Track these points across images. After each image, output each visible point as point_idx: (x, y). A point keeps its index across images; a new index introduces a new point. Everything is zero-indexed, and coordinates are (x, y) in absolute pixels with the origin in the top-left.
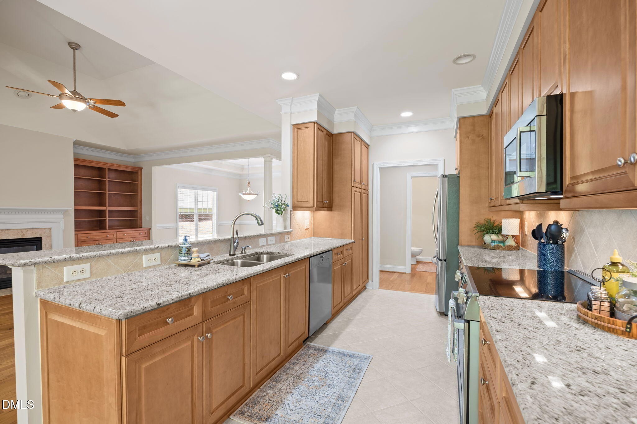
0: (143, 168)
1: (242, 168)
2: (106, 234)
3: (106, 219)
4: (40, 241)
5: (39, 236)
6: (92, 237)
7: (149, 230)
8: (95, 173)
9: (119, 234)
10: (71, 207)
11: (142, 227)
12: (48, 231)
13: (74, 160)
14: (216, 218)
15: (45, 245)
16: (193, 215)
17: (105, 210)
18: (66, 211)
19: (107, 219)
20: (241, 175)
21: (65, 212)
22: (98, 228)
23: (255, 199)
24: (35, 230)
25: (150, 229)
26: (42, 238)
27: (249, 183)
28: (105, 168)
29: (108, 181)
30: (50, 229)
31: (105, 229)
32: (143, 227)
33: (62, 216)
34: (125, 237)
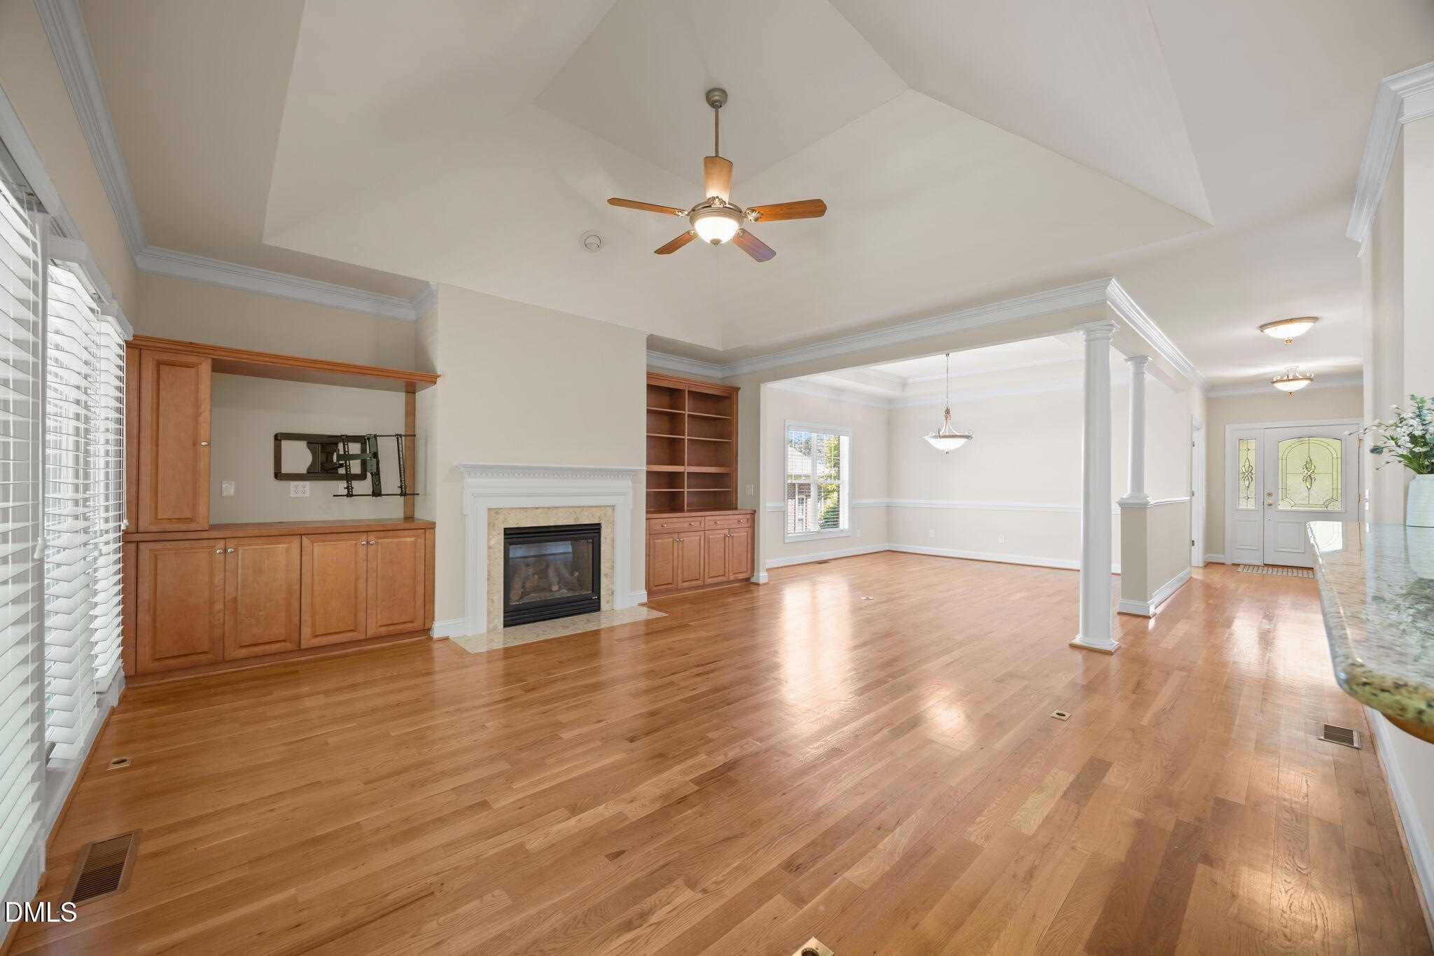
0: (740, 388)
1: (904, 383)
2: (689, 519)
3: (683, 490)
4: (597, 531)
5: (597, 522)
6: (671, 526)
7: (754, 513)
8: (665, 399)
9: (709, 520)
10: (642, 467)
11: (736, 509)
12: (609, 511)
13: (647, 377)
14: (847, 492)
15: (606, 538)
16: (809, 484)
17: (682, 473)
18: (636, 471)
19: (686, 490)
20: (890, 401)
21: (633, 474)
22: (668, 509)
23: (964, 446)
24: (593, 509)
25: (755, 511)
26: (602, 525)
27: (948, 412)
28: (684, 391)
29: (689, 416)
30: (613, 507)
31: (682, 510)
32: (739, 507)
33: (630, 483)
34: (719, 527)
